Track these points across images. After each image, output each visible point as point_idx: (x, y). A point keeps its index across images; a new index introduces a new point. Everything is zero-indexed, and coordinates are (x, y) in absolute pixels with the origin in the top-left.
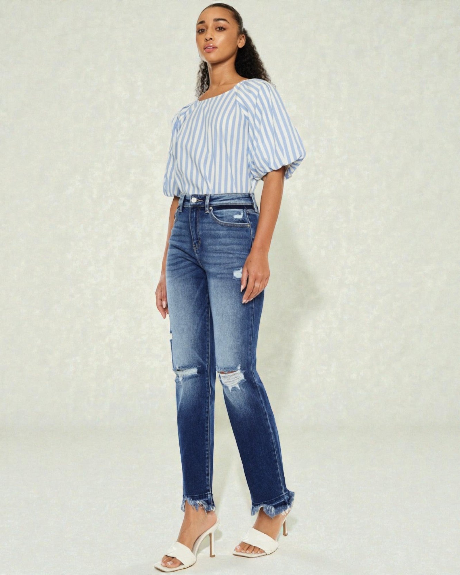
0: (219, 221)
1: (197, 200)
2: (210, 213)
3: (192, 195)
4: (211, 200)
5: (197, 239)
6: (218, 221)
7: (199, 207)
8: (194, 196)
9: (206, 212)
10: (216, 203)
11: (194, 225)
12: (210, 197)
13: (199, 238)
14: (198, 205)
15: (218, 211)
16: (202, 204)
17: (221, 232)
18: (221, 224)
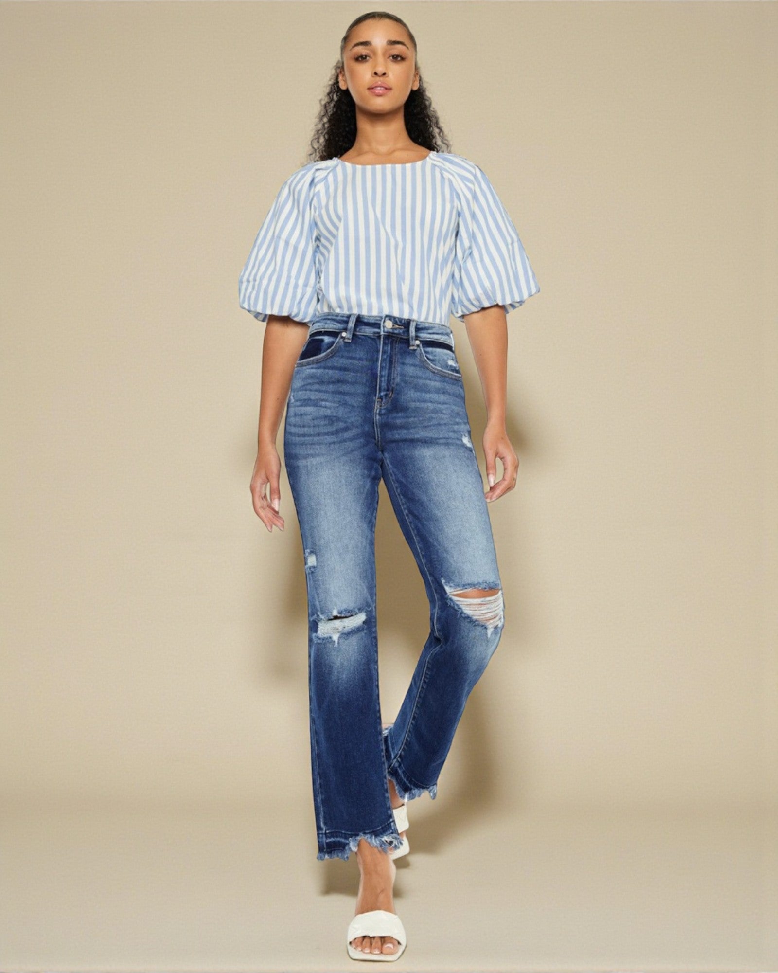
0: (431, 364)
1: (393, 326)
2: (418, 349)
3: (387, 316)
4: (418, 329)
5: (388, 390)
6: (429, 365)
7: (398, 338)
8: (390, 317)
9: (411, 348)
10: (424, 335)
11: (388, 365)
12: (417, 325)
13: (391, 389)
14: (395, 334)
15: (429, 349)
16: (404, 332)
17: (433, 383)
18: (433, 370)
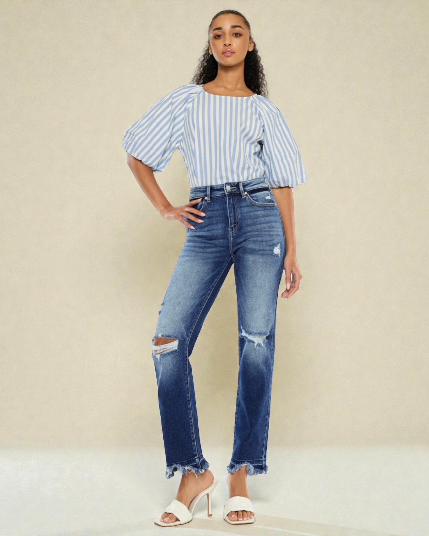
0: (256, 202)
1: (231, 188)
2: (247, 197)
3: (226, 184)
4: (244, 186)
5: (235, 223)
6: (255, 203)
7: (235, 194)
8: (228, 184)
9: (243, 197)
10: (248, 188)
11: (233, 210)
12: (243, 184)
13: (237, 222)
14: (233, 192)
15: (253, 195)
16: (237, 190)
17: (259, 212)
18: (258, 205)
